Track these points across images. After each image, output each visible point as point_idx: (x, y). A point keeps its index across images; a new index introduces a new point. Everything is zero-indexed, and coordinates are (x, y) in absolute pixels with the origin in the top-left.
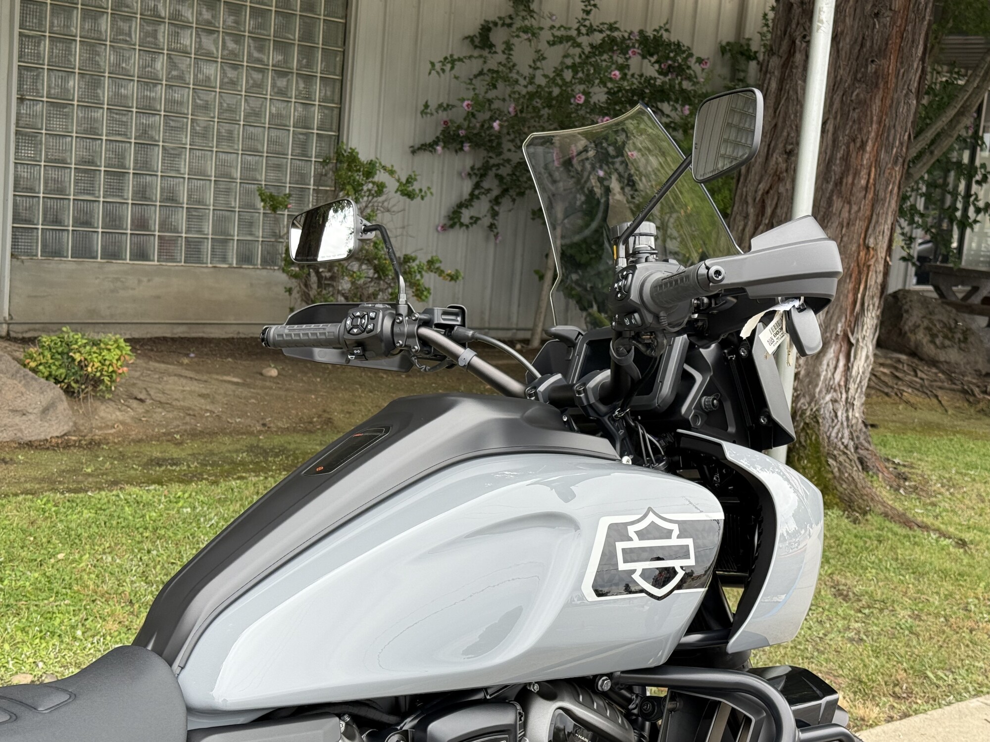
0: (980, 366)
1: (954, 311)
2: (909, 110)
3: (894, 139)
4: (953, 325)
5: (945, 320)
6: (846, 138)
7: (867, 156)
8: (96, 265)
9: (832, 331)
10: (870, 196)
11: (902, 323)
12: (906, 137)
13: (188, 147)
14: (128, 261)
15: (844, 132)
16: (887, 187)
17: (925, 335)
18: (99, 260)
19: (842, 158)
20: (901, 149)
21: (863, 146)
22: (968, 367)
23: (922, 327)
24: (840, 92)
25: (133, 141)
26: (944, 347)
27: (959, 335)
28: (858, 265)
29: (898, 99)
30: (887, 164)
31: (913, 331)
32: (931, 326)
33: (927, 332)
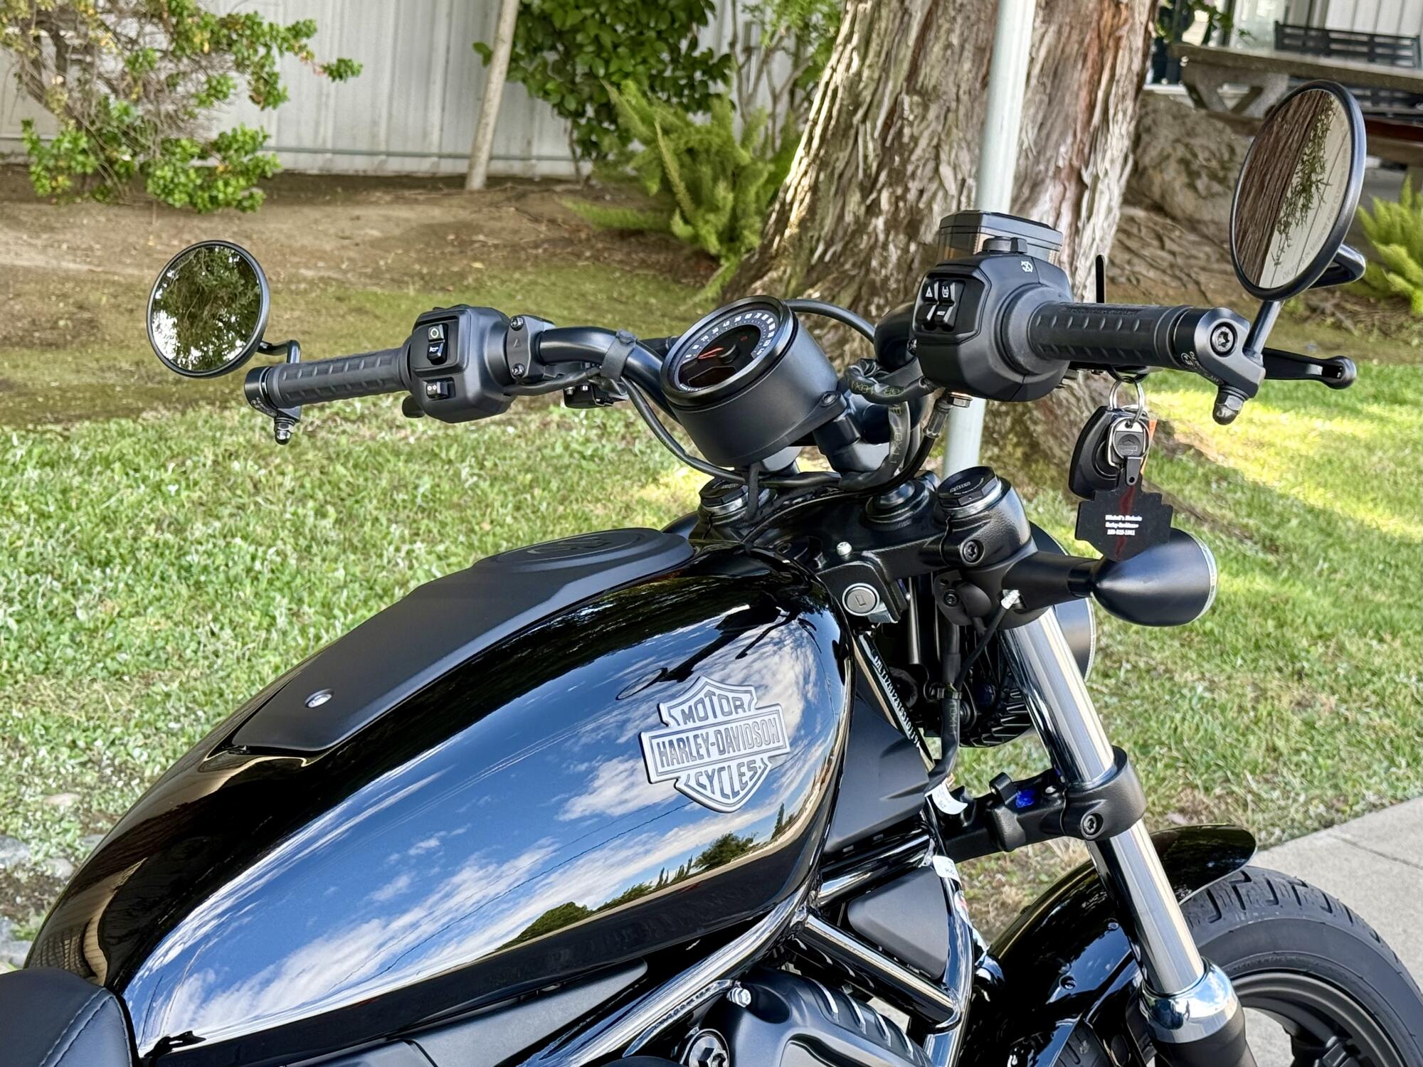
1: (1228, 130)
4: (1226, 156)
5: (1213, 147)
9: (1049, 161)
17: (1179, 173)
23: (1173, 159)
28: (1099, 36)
32: (1189, 156)
33: (1183, 168)
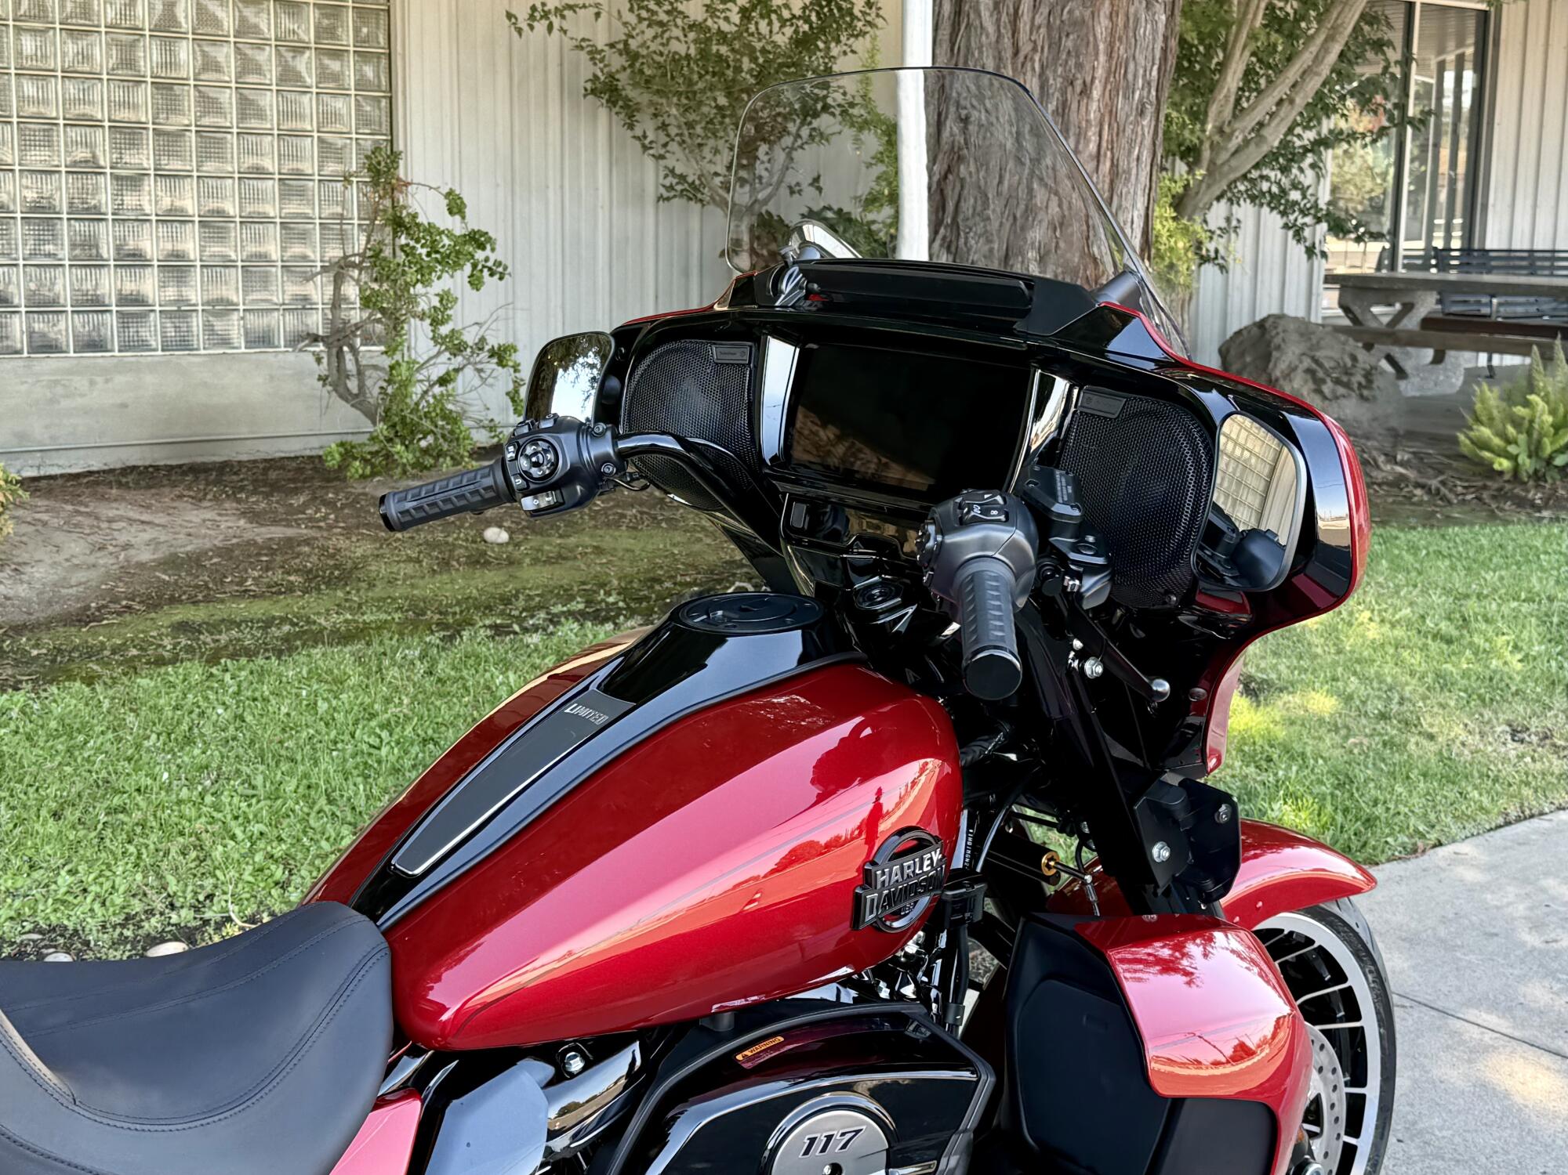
0: (1394, 423)
1: (1351, 341)
2: (1154, 31)
3: (1135, 76)
4: (1349, 363)
5: (1336, 355)
6: (1059, 80)
7: (1094, 106)
8: (21, 363)
10: (1106, 166)
11: (1271, 365)
12: (1155, 73)
13: (152, 172)
14: (72, 354)
15: (1055, 71)
16: (1130, 153)
17: (1306, 382)
18: (25, 355)
19: (1056, 112)
20: (1149, 92)
21: (1086, 91)
22: (1375, 424)
23: (1300, 370)
24: (1044, 10)
25: (63, 169)
26: (1337, 398)
27: (1358, 378)
29: (1136, 15)
30: (1127, 116)
31: (1288, 375)
32: (1314, 366)
33: (1309, 377)
